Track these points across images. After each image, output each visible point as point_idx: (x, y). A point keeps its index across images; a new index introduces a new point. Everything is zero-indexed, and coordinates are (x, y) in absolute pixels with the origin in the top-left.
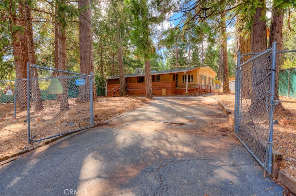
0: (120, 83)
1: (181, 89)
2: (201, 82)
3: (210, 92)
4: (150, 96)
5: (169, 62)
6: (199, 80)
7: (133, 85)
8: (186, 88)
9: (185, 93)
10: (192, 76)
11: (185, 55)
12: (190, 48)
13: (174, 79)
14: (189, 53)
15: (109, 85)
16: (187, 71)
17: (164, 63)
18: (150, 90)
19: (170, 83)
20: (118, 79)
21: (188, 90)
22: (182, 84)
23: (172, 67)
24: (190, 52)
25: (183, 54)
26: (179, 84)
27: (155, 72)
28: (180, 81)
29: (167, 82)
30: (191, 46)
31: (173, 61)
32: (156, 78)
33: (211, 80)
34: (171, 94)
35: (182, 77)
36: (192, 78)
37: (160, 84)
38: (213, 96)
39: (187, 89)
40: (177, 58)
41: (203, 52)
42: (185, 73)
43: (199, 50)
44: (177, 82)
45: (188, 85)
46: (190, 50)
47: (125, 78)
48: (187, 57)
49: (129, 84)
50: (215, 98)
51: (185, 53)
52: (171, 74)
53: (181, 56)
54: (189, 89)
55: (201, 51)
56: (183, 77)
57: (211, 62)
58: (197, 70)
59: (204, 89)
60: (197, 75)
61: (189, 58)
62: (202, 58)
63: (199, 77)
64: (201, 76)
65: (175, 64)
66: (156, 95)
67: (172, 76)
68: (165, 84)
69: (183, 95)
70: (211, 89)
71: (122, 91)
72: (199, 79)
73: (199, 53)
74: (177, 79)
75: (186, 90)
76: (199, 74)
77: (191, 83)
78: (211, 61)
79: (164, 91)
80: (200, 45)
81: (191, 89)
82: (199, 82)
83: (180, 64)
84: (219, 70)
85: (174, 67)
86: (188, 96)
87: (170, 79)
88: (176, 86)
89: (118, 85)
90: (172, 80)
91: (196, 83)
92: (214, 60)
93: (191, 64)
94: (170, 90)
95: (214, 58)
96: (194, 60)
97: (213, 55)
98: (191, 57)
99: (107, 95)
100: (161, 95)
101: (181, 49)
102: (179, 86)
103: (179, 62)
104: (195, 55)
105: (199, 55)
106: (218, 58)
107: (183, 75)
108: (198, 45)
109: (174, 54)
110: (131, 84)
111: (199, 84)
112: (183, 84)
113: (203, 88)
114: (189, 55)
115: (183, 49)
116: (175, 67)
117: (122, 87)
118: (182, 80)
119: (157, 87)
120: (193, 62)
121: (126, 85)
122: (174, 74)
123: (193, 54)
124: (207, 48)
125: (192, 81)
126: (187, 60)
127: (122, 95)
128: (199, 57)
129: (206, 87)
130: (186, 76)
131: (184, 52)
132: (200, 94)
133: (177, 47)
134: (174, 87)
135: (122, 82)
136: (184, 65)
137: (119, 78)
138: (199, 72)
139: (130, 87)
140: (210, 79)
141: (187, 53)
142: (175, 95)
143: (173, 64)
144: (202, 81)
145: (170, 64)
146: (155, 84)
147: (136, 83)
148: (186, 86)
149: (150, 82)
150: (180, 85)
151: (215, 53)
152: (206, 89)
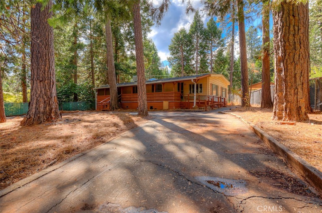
0: (111, 94)
1: (187, 101)
2: (212, 93)
3: (224, 105)
4: (143, 112)
5: (174, 69)
6: (210, 91)
7: (127, 97)
8: (193, 100)
9: (193, 107)
10: (201, 85)
11: (192, 62)
12: (197, 54)
13: (179, 90)
14: (197, 60)
15: (99, 96)
16: (195, 78)
17: (169, 72)
18: (144, 104)
19: (174, 94)
20: (109, 89)
21: (197, 103)
22: (188, 95)
23: (177, 75)
24: (197, 58)
25: (190, 61)
26: (185, 95)
27: (155, 80)
28: (187, 92)
29: (169, 92)
30: (198, 52)
31: (179, 69)
32: (156, 88)
33: (224, 90)
34: (175, 108)
35: (188, 87)
36: (201, 88)
37: (161, 95)
38: (232, 113)
39: (195, 101)
40: (182, 65)
41: (213, 59)
42: (192, 81)
43: (208, 57)
44: (182, 92)
45: (197, 96)
46: (197, 57)
47: (116, 87)
48: (194, 64)
49: (123, 95)
50: (239, 117)
51: (192, 60)
52: (175, 83)
53: (187, 63)
54: (198, 101)
55: (210, 58)
56: (190, 86)
57: (221, 70)
58: (208, 78)
59: (217, 102)
60: (208, 84)
61: (197, 66)
62: (212, 66)
63: (210, 87)
64: (212, 85)
65: (181, 73)
66: (156, 109)
67: (176, 86)
68: (167, 96)
69: (190, 110)
70: (226, 101)
71: (113, 104)
72: (210, 89)
73: (207, 60)
74: (182, 89)
75: (193, 102)
76: (210, 82)
77: (200, 94)
78: (221, 68)
79: (166, 104)
80: (209, 51)
81: (200, 101)
82: (210, 93)
83: (187, 72)
84: (230, 79)
85: (179, 75)
86: (196, 111)
87: (174, 89)
88: (182, 97)
89: (108, 96)
90: (177, 90)
91: (207, 94)
92: (224, 68)
93: (199, 72)
94: (174, 103)
95: (225, 65)
96: (202, 68)
97: (223, 63)
98: (199, 64)
99: (97, 109)
100: (161, 109)
101: (187, 55)
102: (185, 98)
103: (185, 70)
104: (203, 62)
105: (207, 62)
106: (229, 65)
107: (190, 83)
108: (206, 51)
109: (180, 61)
110: (125, 94)
111: (210, 95)
112: (190, 95)
113: (216, 100)
114: (197, 62)
115: (189, 55)
116: (181, 75)
117: (113, 99)
118: (189, 89)
119: (157, 98)
120: (201, 69)
121: (119, 97)
122: (179, 83)
123: (201, 61)
124: (217, 54)
125: (201, 92)
126: (194, 68)
127: (112, 109)
128: (208, 65)
129: (220, 99)
130: (193, 85)
131: (190, 59)
132: (212, 109)
133: (183, 53)
134: (178, 99)
135: (114, 92)
136: (190, 73)
137: (109, 87)
138: (210, 80)
139: (124, 99)
140: (222, 88)
141: (194, 60)
142: (180, 109)
143: (178, 72)
144: (213, 91)
145: (175, 71)
146: (154, 95)
147: (131, 94)
148: (194, 98)
149: (144, 93)
150: (187, 97)
151: (226, 59)
152: (220, 101)
